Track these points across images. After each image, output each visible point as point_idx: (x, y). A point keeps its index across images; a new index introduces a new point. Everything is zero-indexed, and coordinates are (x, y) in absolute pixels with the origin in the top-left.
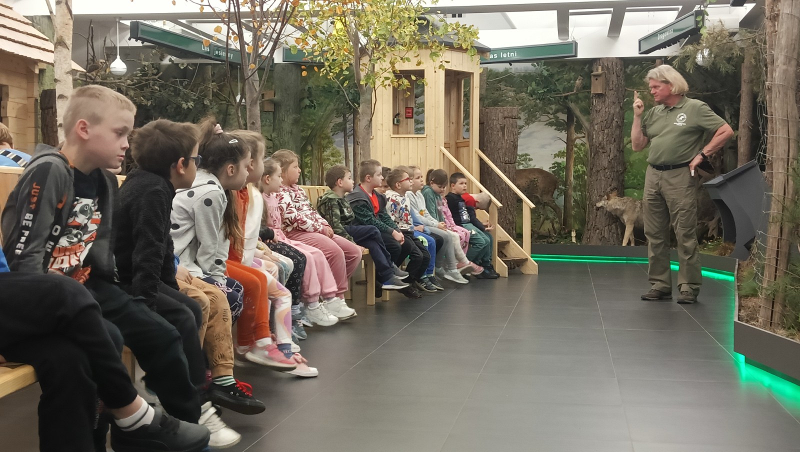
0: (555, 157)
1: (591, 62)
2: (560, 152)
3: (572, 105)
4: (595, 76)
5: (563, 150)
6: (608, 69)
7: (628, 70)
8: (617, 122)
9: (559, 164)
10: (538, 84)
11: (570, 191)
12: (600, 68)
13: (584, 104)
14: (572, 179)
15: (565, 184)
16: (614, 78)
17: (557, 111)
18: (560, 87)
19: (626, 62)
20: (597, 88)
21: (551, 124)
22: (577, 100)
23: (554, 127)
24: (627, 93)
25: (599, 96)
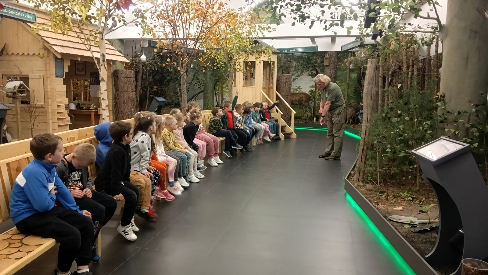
0: (311, 88)
1: (325, 53)
2: (313, 86)
3: (317, 69)
4: (325, 58)
5: (314, 85)
6: (331, 55)
7: (339, 56)
8: (334, 76)
9: (312, 90)
10: (304, 61)
11: (316, 101)
12: (328, 55)
13: (322, 68)
14: (317, 96)
15: (314, 98)
16: (333, 59)
17: (312, 70)
18: (312, 62)
19: (338, 52)
20: (326, 63)
21: (310, 75)
22: (319, 67)
23: (311, 76)
24: (338, 64)
25: (327, 66)
